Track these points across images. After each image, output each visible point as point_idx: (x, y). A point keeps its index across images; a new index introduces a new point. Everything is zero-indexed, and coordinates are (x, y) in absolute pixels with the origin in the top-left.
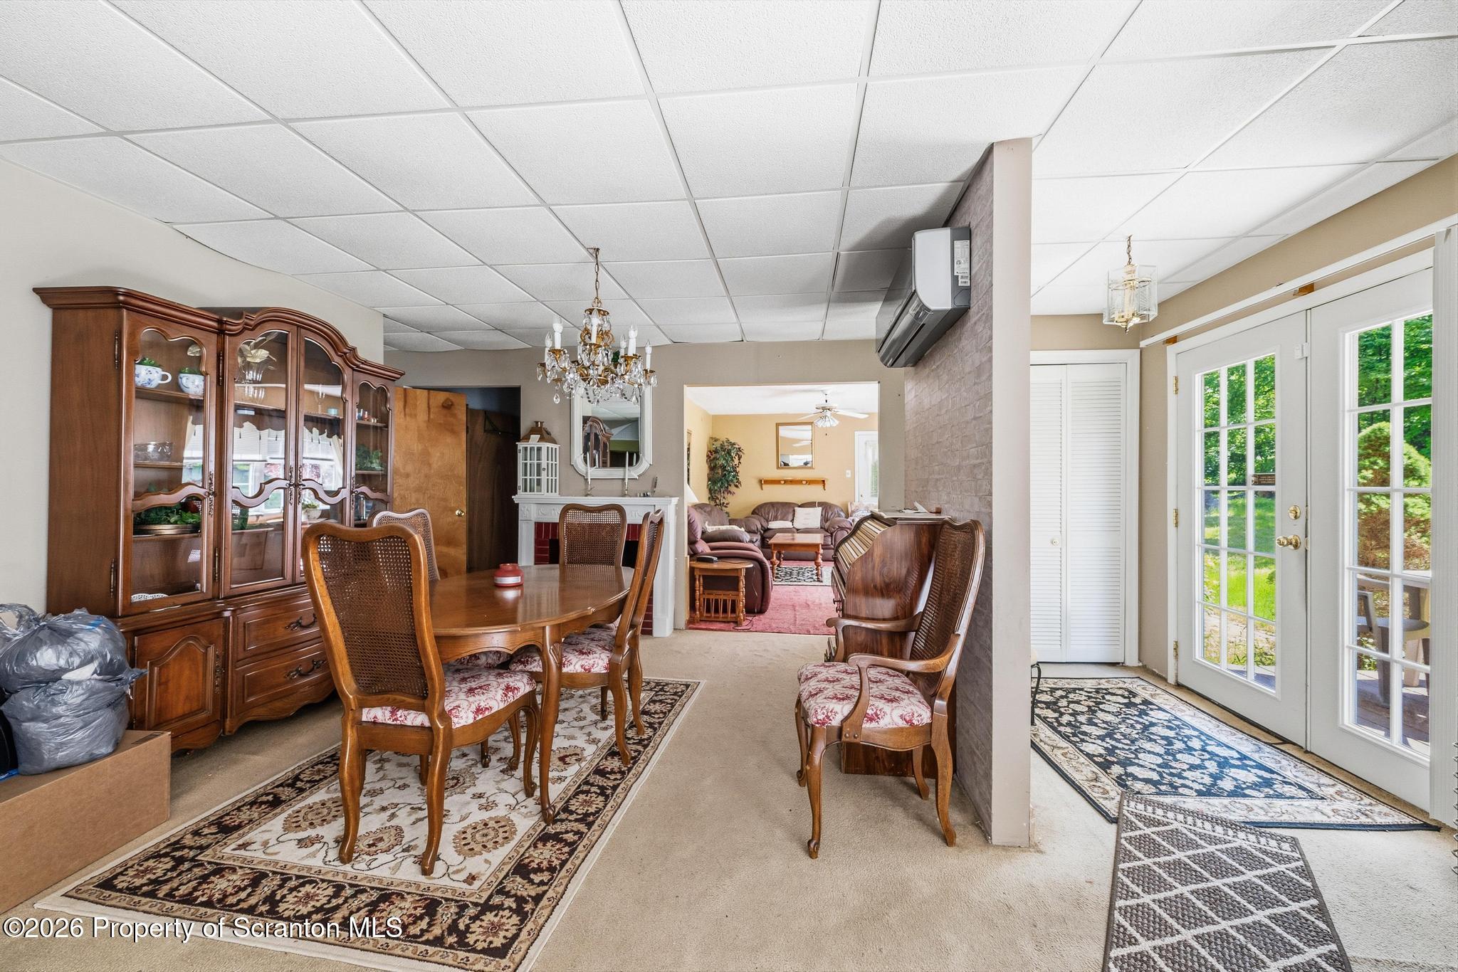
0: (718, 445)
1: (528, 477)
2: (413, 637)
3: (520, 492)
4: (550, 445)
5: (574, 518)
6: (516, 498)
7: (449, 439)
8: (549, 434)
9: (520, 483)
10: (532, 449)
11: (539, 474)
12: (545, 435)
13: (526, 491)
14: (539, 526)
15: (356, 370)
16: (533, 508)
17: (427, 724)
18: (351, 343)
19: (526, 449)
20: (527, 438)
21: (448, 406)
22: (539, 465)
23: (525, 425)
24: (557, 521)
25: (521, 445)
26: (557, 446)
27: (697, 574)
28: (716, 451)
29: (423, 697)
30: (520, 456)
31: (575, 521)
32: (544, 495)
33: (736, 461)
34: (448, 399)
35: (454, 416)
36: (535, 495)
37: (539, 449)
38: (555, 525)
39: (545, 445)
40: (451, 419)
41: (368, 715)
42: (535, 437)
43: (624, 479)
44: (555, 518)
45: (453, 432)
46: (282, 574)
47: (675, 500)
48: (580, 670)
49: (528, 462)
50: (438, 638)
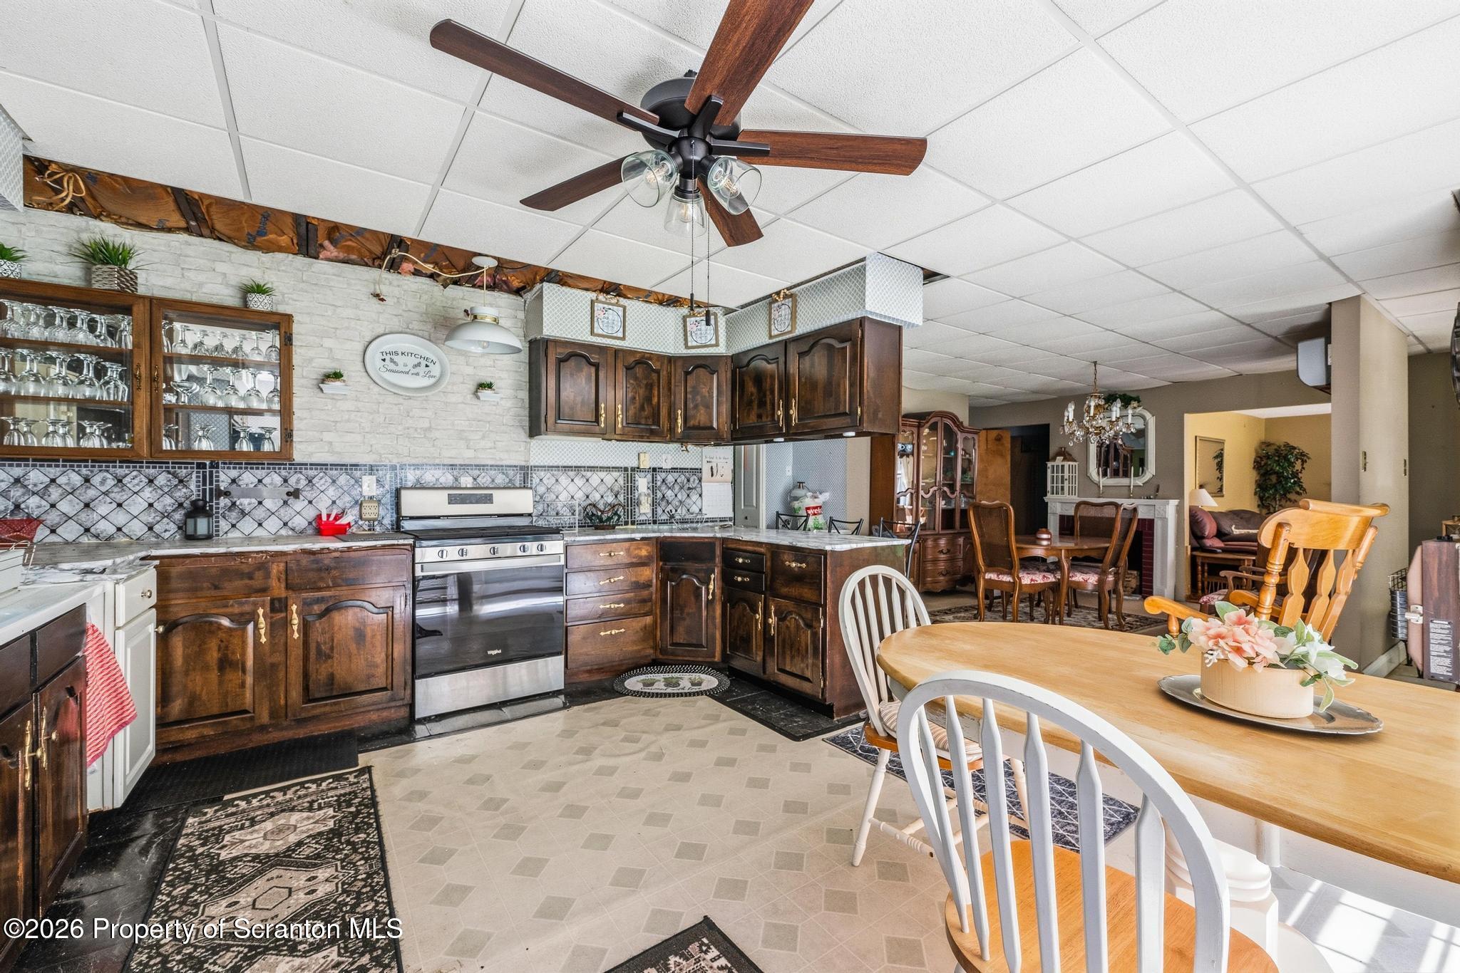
0: (1271, 450)
1: (1055, 485)
2: (1008, 547)
3: (1049, 495)
4: (1071, 463)
5: (1085, 512)
6: (1046, 499)
7: (999, 460)
8: (1070, 455)
9: (1049, 489)
10: (1057, 466)
11: (1063, 482)
12: (1067, 456)
13: (1053, 493)
14: (1062, 518)
15: (962, 431)
16: (1058, 505)
17: (1012, 581)
18: (961, 420)
19: (1053, 466)
20: (1054, 459)
21: (999, 439)
22: (1063, 477)
23: (1053, 449)
24: (1073, 514)
25: (1049, 464)
26: (1076, 464)
27: (1199, 561)
28: (1268, 457)
29: (1010, 569)
30: (1049, 471)
31: (1085, 514)
32: (1066, 496)
33: (1298, 466)
34: (999, 435)
35: (1002, 445)
36: (1060, 496)
37: (1063, 466)
38: (1073, 517)
39: (1066, 464)
40: (1000, 447)
41: (988, 576)
42: (1060, 458)
43: (1130, 486)
44: (1072, 512)
45: (1002, 456)
46: (934, 529)
47: (1173, 503)
48: (1081, 580)
49: (1055, 475)
50: (1017, 548)
